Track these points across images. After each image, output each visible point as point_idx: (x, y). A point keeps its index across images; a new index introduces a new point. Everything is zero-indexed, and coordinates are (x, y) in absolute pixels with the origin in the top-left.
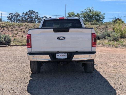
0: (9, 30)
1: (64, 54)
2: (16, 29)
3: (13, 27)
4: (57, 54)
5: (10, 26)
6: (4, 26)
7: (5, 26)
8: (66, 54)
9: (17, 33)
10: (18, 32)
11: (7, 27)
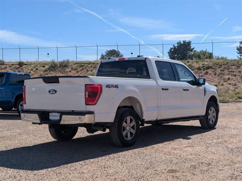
0: (215, 74)
1: (56, 114)
2: (230, 70)
3: (225, 67)
4: (50, 114)
5: (221, 66)
6: (211, 65)
7: (211, 67)
8: (59, 114)
9: (229, 79)
10: (231, 77)
11: (213, 69)
